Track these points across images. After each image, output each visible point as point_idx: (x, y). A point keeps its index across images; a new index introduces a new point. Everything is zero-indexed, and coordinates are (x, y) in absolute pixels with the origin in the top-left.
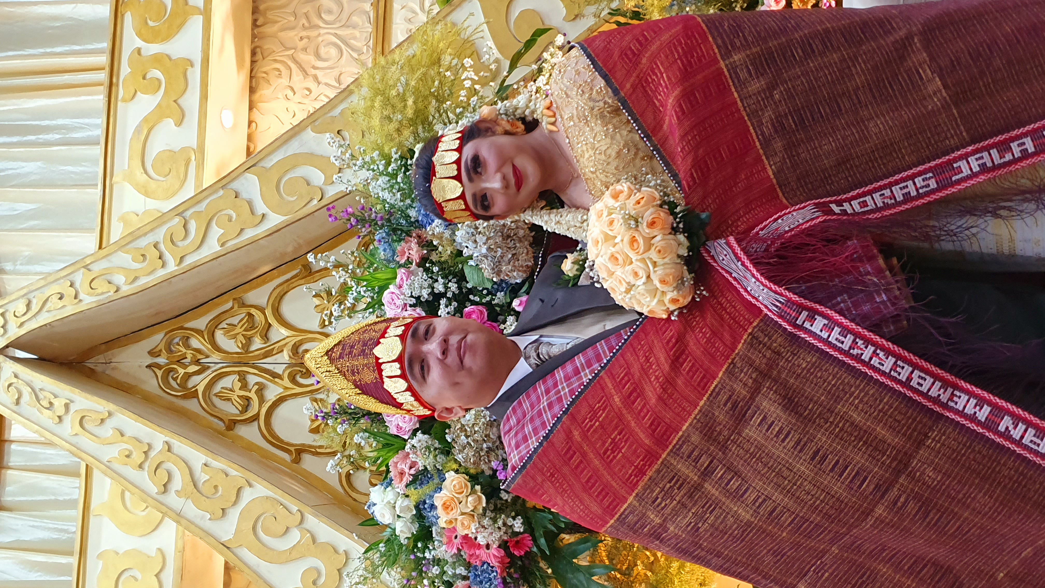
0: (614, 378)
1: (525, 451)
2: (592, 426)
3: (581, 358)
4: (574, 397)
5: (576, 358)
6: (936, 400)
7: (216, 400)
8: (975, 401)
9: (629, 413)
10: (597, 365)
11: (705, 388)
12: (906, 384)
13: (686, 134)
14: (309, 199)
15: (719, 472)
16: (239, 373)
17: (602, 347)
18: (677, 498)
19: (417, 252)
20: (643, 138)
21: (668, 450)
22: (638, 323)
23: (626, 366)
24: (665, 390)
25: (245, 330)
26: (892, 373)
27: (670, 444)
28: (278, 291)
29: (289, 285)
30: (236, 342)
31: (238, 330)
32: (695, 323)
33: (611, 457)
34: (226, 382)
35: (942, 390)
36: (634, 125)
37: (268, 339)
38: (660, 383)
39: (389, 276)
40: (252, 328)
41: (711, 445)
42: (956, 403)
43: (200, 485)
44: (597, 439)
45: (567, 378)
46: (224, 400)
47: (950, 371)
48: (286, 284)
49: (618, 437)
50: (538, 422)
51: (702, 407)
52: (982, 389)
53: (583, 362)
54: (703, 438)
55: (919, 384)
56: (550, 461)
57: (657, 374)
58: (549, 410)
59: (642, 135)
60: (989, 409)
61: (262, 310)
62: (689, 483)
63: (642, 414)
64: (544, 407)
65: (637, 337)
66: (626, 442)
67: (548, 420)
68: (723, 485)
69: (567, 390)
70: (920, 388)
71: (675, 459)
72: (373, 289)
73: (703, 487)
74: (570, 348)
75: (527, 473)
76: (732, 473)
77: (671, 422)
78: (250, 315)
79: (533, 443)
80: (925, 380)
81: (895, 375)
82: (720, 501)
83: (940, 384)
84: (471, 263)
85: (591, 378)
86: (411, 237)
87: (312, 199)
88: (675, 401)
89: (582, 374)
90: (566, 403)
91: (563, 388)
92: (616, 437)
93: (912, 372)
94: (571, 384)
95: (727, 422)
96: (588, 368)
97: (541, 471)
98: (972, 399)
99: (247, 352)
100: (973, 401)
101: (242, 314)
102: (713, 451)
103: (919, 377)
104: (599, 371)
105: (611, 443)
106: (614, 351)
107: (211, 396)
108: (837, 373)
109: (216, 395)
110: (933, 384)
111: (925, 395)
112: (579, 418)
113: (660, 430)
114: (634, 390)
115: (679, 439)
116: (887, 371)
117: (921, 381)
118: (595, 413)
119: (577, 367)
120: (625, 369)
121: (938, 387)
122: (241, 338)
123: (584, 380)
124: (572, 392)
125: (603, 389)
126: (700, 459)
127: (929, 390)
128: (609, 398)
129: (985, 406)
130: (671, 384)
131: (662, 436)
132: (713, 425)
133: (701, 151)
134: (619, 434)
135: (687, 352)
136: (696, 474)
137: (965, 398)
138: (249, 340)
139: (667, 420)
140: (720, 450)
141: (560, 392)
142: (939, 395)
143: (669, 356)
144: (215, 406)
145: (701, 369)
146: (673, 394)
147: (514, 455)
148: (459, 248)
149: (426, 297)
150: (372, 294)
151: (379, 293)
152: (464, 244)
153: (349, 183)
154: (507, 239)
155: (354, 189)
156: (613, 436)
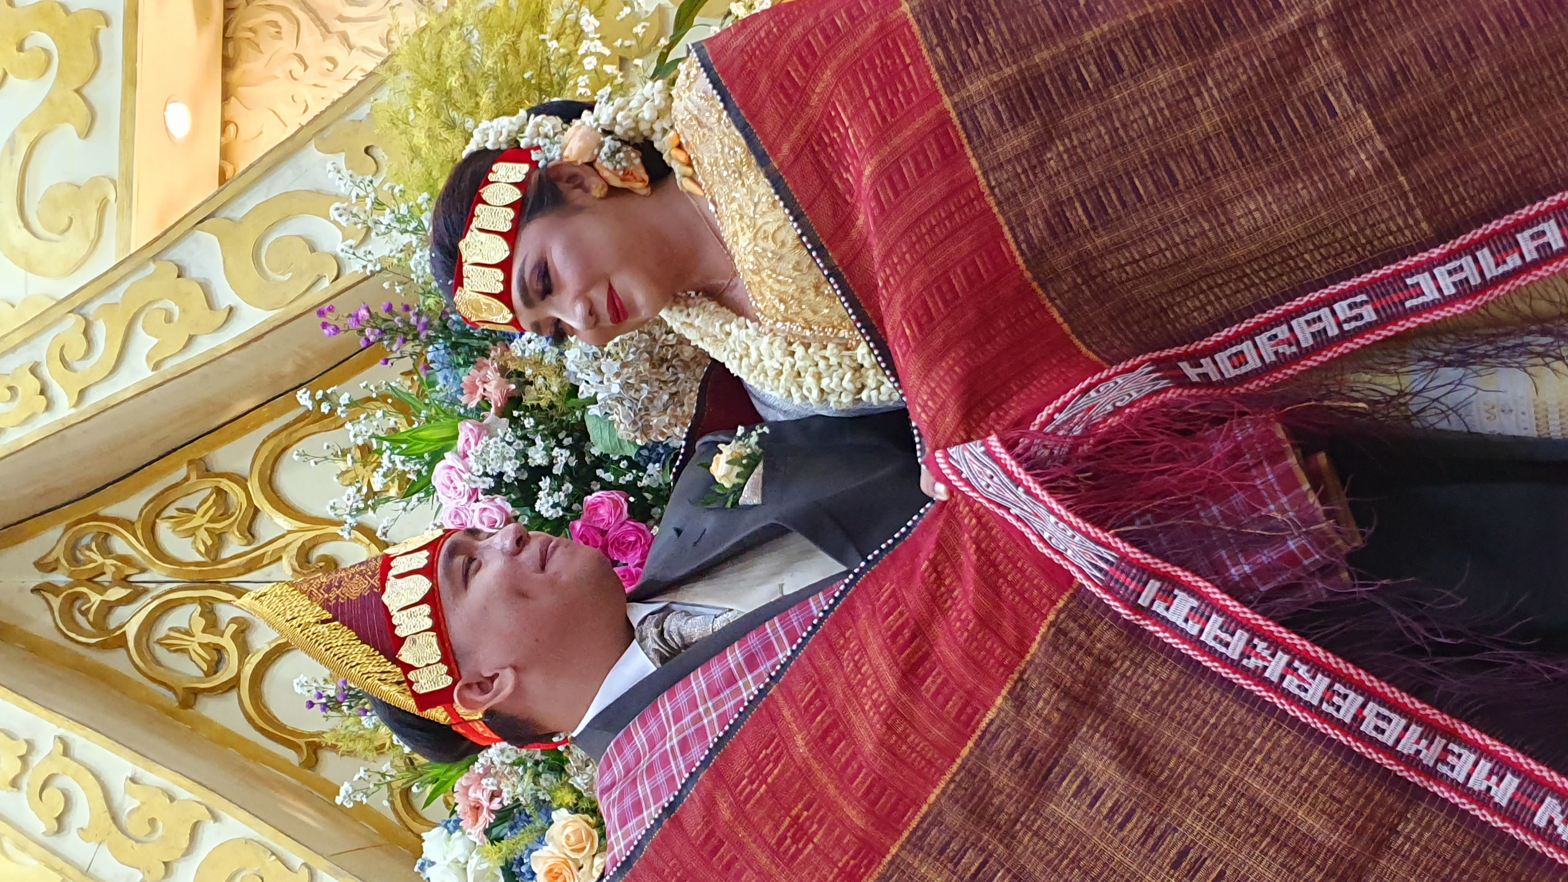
1: (637, 833)
3: (737, 652)
5: (727, 651)
6: (1412, 762)
7: (161, 652)
8: (1489, 765)
9: (824, 769)
12: (1353, 728)
14: (314, 278)
16: (201, 600)
19: (497, 386)
21: (903, 838)
23: (816, 678)
24: (890, 728)
25: (212, 520)
26: (1325, 706)
27: (905, 828)
28: (270, 445)
29: (291, 434)
30: (194, 542)
31: (197, 521)
34: (178, 618)
35: (1424, 742)
37: (253, 536)
38: (881, 714)
39: (446, 433)
40: (225, 514)
41: (983, 830)
42: (1453, 768)
43: (124, 818)
44: (763, 818)
45: (714, 692)
46: (176, 651)
47: (1438, 705)
48: (285, 433)
49: (805, 814)
50: (661, 777)
51: (966, 760)
52: (1504, 742)
53: (741, 659)
54: (967, 819)
55: (1377, 728)
56: (675, 855)
57: (875, 696)
58: (682, 753)
60: (1516, 782)
61: (241, 481)
63: (849, 772)
64: (672, 748)
66: (820, 822)
67: (680, 773)
69: (714, 715)
70: (1380, 737)
71: (915, 856)
72: (420, 456)
74: (721, 630)
77: (906, 787)
78: (220, 492)
80: (1390, 721)
81: (1331, 710)
83: (1420, 730)
84: (594, 410)
85: (757, 691)
86: (488, 357)
87: (320, 278)
89: (740, 684)
90: (711, 740)
92: (799, 814)
93: (1363, 706)
94: (722, 703)
96: (751, 672)
98: (1482, 761)
99: (216, 561)
100: (1485, 766)
101: (206, 488)
102: (988, 842)
103: (1378, 715)
105: (791, 826)
107: (151, 643)
108: (1219, 702)
109: (159, 642)
110: (1406, 729)
111: (1390, 751)
112: (731, 777)
113: (886, 802)
114: (834, 725)
115: (923, 819)
116: (1315, 702)
117: (1382, 724)
118: (759, 770)
119: (730, 670)
120: (814, 684)
121: (1416, 736)
122: (203, 534)
123: (745, 695)
124: (722, 719)
125: (774, 721)
126: (963, 856)
127: (1398, 741)
128: (786, 739)
129: (1509, 776)
130: (903, 716)
132: (986, 793)
134: (807, 808)
135: (932, 657)
137: (1469, 758)
138: (219, 538)
139: (897, 784)
140: (1001, 841)
141: (701, 719)
142: (1418, 752)
143: (896, 663)
144: (159, 663)
145: (960, 691)
146: (907, 736)
147: (617, 839)
148: (572, 381)
149: (513, 475)
150: (418, 467)
151: (431, 465)
152: (579, 375)
153: (370, 257)
154: (661, 366)
155: (378, 268)
156: (794, 813)
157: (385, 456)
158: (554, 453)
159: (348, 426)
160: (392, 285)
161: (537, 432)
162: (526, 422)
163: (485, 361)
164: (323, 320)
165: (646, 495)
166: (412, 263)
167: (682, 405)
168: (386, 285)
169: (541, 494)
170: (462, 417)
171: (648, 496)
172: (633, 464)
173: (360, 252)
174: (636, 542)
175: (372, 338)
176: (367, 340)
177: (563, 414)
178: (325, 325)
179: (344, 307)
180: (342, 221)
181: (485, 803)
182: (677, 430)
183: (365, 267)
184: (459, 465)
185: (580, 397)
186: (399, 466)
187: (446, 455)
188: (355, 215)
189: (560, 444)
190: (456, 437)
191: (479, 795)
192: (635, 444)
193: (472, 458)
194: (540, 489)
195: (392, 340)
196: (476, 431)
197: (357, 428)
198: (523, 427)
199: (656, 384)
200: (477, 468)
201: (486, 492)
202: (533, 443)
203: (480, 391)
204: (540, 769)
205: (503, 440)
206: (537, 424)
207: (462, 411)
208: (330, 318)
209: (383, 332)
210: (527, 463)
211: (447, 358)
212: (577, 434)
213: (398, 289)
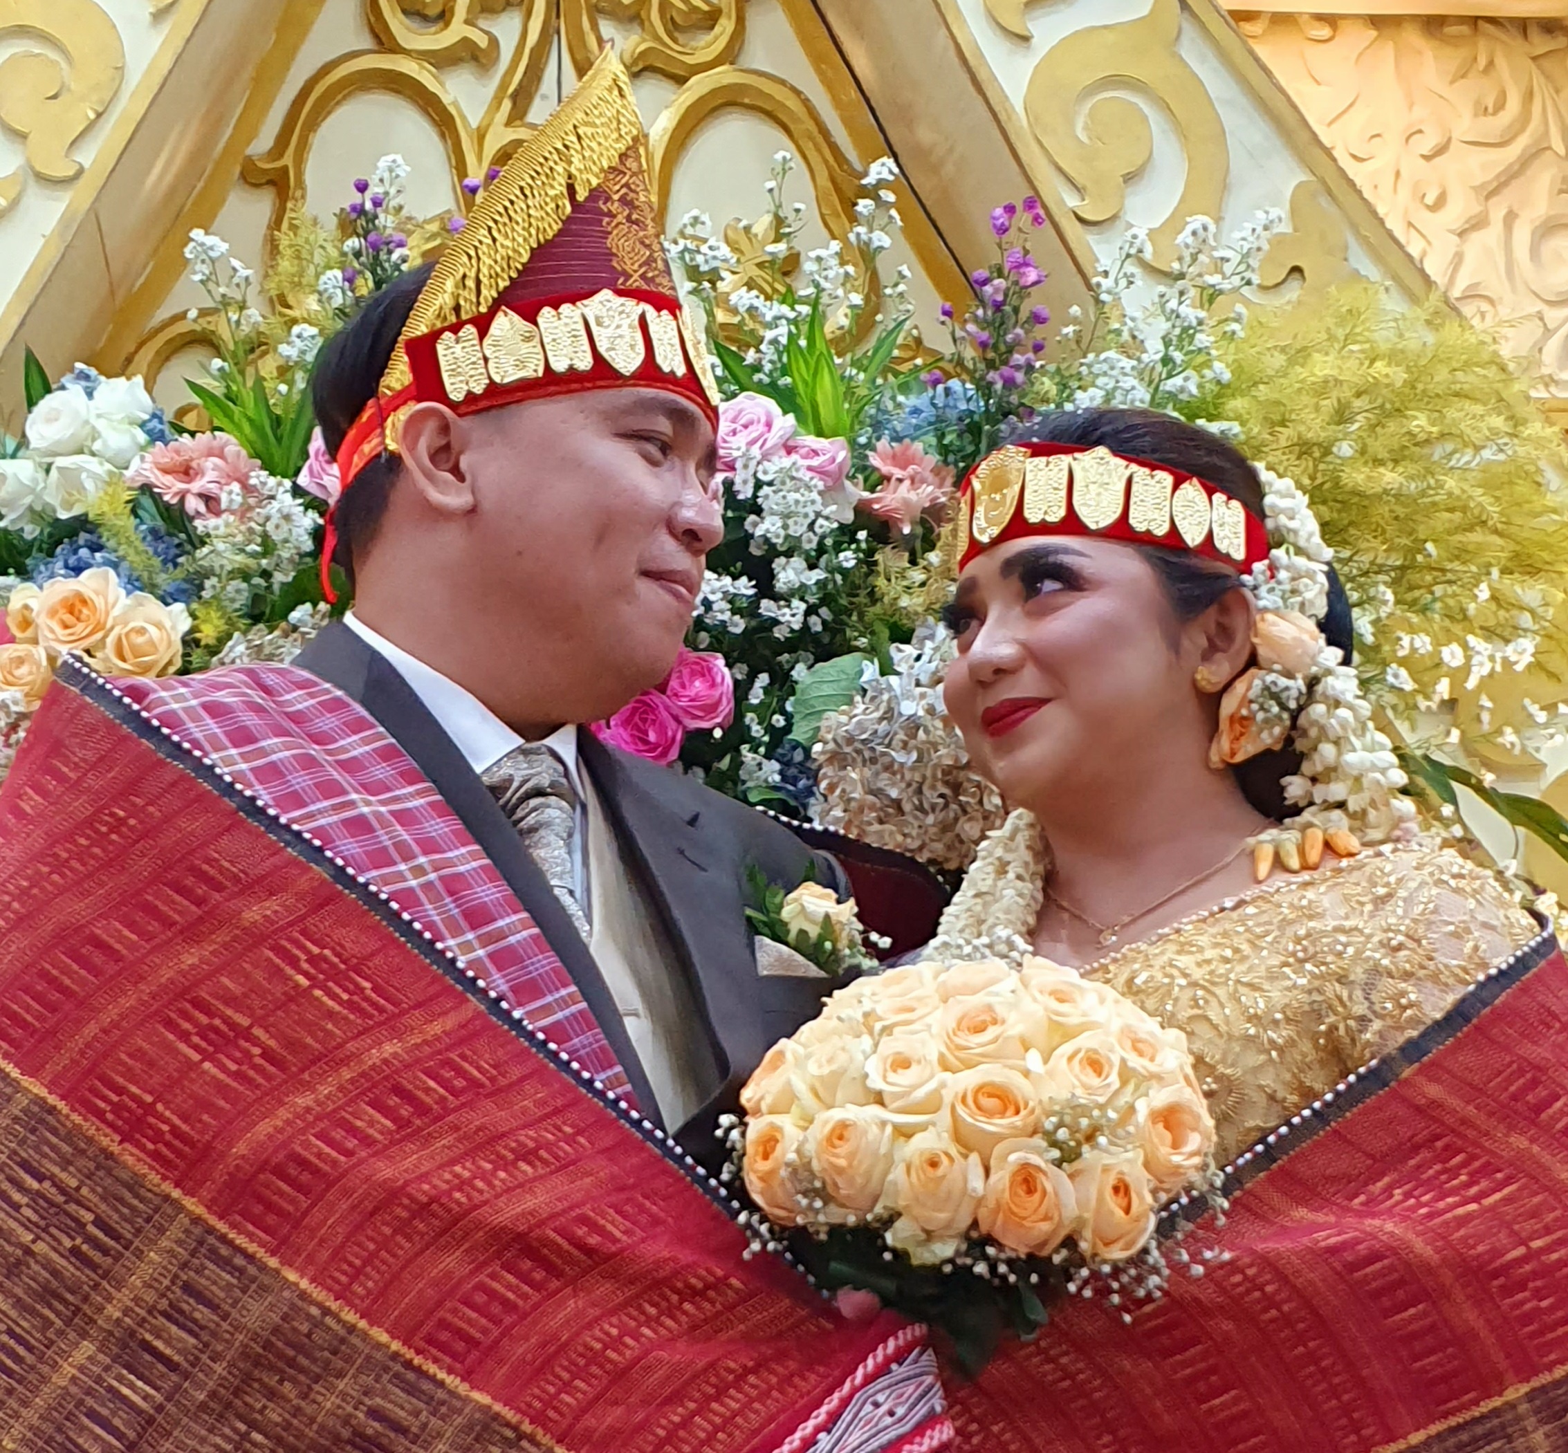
0: (461, 1042)
1: (199, 735)
2: (294, 962)
3: (525, 933)
4: (394, 906)
5: (524, 915)
9: (341, 1088)
10: (504, 988)
11: (433, 1344)
13: (1282, 1277)
14: (1081, 181)
15: (136, 1391)
17: (564, 1003)
18: (40, 1247)
19: (906, 502)
20: (1262, 1140)
21: (213, 1220)
22: (647, 1125)
23: (503, 1082)
27: (233, 1226)
28: (790, 102)
29: (814, 139)
32: (653, 1311)
33: (186, 1026)
36: (1306, 1113)
40: (674, 28)
41: (232, 1365)
44: (247, 976)
48: (814, 129)
49: (256, 1051)
51: (365, 1336)
53: (512, 939)
54: (255, 1337)
56: (167, 819)
59: (1271, 1139)
61: (729, 55)
62: (96, 1286)
63: (338, 1134)
64: (352, 804)
65: (602, 1123)
66: (238, 1076)
67: (311, 816)
68: (90, 1401)
69: (413, 884)
71: (179, 1242)
72: (783, 369)
73: (84, 1335)
74: (556, 899)
75: (125, 738)
76: (131, 1435)
77: (313, 1231)
78: (713, 17)
79: (229, 762)
82: (35, 1391)
84: (871, 670)
85: (460, 965)
87: (1082, 192)
88: (384, 1244)
89: (470, 936)
90: (371, 879)
91: (419, 871)
92: (256, 1042)
95: (312, 1420)
96: (491, 956)
97: (132, 787)
102: (209, 1372)
104: (484, 992)
106: (552, 1046)
112: (321, 923)
113: (281, 1194)
114: (421, 1109)
115: (250, 1258)
119: (494, 920)
120: (492, 1080)
123: (451, 942)
124: (408, 899)
126: (182, 1327)
128: (392, 1025)
130: (444, 1231)
131: (260, 1199)
132: (302, 1370)
133: (1227, 1326)
134: (267, 1054)
135: (555, 1284)
136: (127, 1312)
139: (317, 1215)
140: (213, 1395)
141: (406, 861)
143: (541, 1224)
145: (496, 1332)
148: (920, 632)
149: (759, 532)
150: (768, 367)
151: (771, 390)
152: (929, 645)
153: (1123, 283)
154: (946, 783)
155: (1104, 297)
156: (258, 1032)
157: (785, 310)
158: (796, 603)
159: (835, 246)
160: (1075, 321)
161: (831, 570)
162: (849, 554)
163: (950, 481)
164: (1019, 207)
165: (727, 760)
166: (1112, 354)
167: (881, 822)
168: (1075, 310)
169: (727, 580)
170: (853, 443)
171: (725, 763)
172: (778, 736)
173: (1130, 268)
174: (646, 742)
175: (988, 289)
176: (985, 282)
177: (861, 616)
178: (1010, 209)
179: (1041, 241)
180: (1185, 237)
181: (197, 486)
182: (838, 813)
183: (1106, 274)
184: (773, 438)
185: (893, 648)
186: (769, 335)
187: (791, 417)
188: (1194, 258)
189: (811, 611)
190: (820, 433)
191: (211, 475)
192: (815, 739)
193: (786, 462)
194: (735, 577)
195: (983, 323)
196: (832, 467)
197: (834, 262)
198: (838, 548)
199: (917, 777)
200: (769, 471)
201: (728, 485)
202: (812, 566)
203: (898, 473)
204: (257, 580)
205: (818, 515)
206: (844, 572)
207: (863, 440)
208: (1023, 219)
209: (998, 307)
210: (779, 554)
211: (952, 415)
212: (826, 639)
213: (1069, 330)
